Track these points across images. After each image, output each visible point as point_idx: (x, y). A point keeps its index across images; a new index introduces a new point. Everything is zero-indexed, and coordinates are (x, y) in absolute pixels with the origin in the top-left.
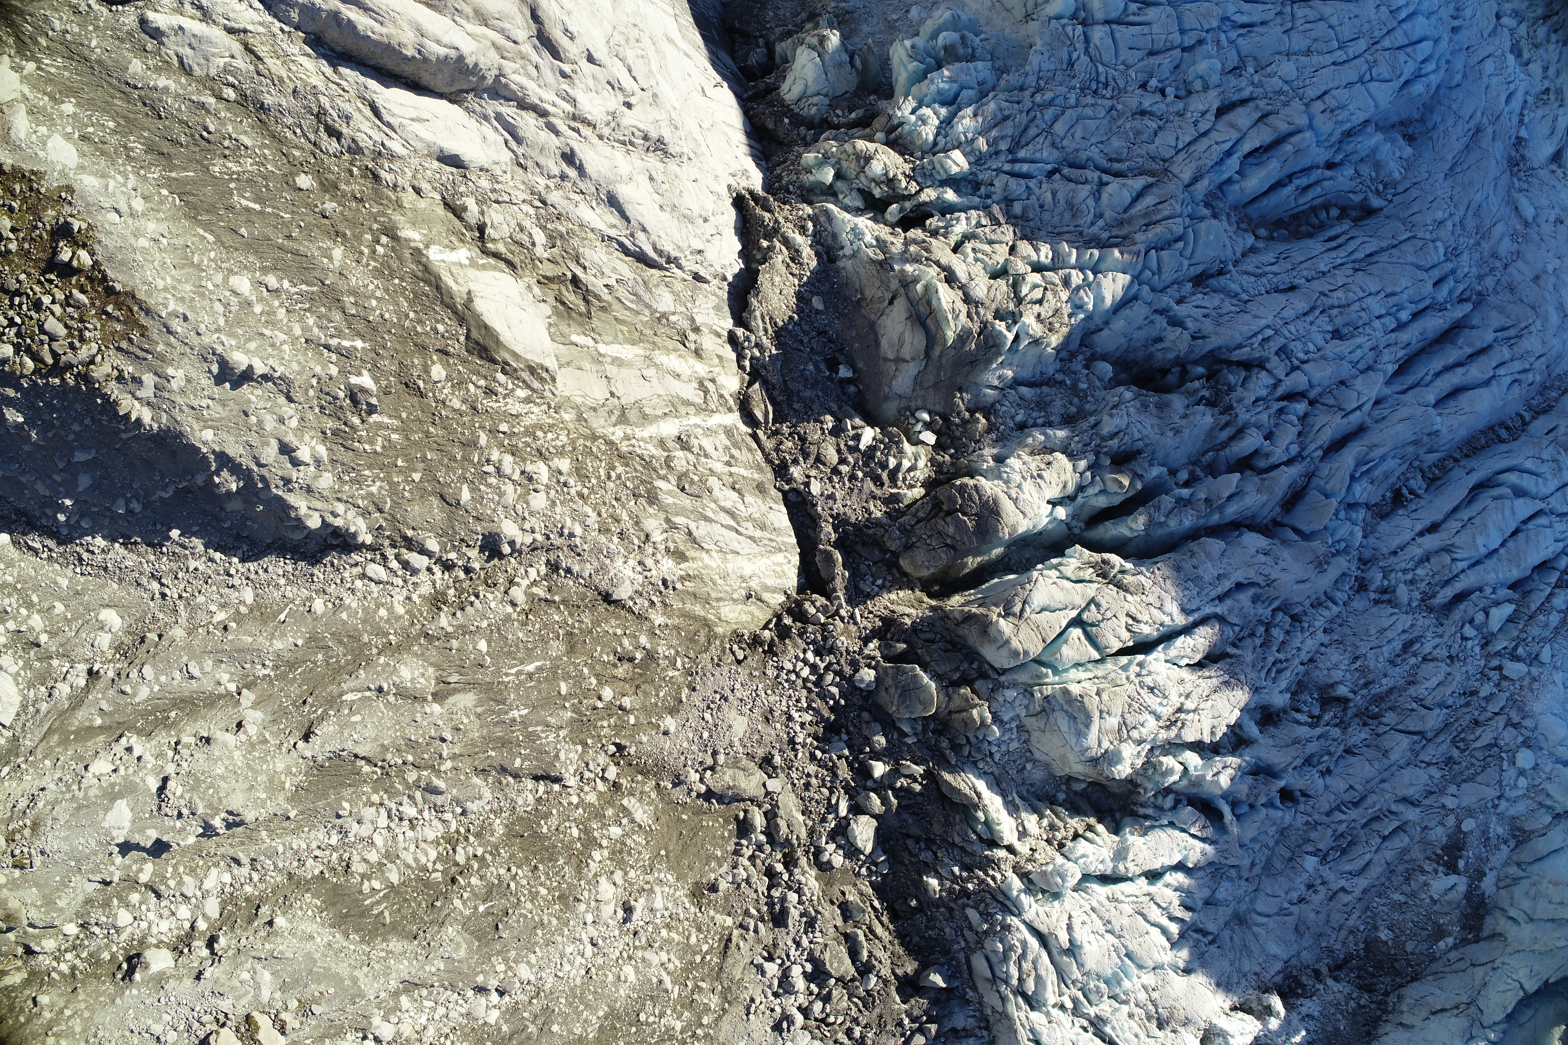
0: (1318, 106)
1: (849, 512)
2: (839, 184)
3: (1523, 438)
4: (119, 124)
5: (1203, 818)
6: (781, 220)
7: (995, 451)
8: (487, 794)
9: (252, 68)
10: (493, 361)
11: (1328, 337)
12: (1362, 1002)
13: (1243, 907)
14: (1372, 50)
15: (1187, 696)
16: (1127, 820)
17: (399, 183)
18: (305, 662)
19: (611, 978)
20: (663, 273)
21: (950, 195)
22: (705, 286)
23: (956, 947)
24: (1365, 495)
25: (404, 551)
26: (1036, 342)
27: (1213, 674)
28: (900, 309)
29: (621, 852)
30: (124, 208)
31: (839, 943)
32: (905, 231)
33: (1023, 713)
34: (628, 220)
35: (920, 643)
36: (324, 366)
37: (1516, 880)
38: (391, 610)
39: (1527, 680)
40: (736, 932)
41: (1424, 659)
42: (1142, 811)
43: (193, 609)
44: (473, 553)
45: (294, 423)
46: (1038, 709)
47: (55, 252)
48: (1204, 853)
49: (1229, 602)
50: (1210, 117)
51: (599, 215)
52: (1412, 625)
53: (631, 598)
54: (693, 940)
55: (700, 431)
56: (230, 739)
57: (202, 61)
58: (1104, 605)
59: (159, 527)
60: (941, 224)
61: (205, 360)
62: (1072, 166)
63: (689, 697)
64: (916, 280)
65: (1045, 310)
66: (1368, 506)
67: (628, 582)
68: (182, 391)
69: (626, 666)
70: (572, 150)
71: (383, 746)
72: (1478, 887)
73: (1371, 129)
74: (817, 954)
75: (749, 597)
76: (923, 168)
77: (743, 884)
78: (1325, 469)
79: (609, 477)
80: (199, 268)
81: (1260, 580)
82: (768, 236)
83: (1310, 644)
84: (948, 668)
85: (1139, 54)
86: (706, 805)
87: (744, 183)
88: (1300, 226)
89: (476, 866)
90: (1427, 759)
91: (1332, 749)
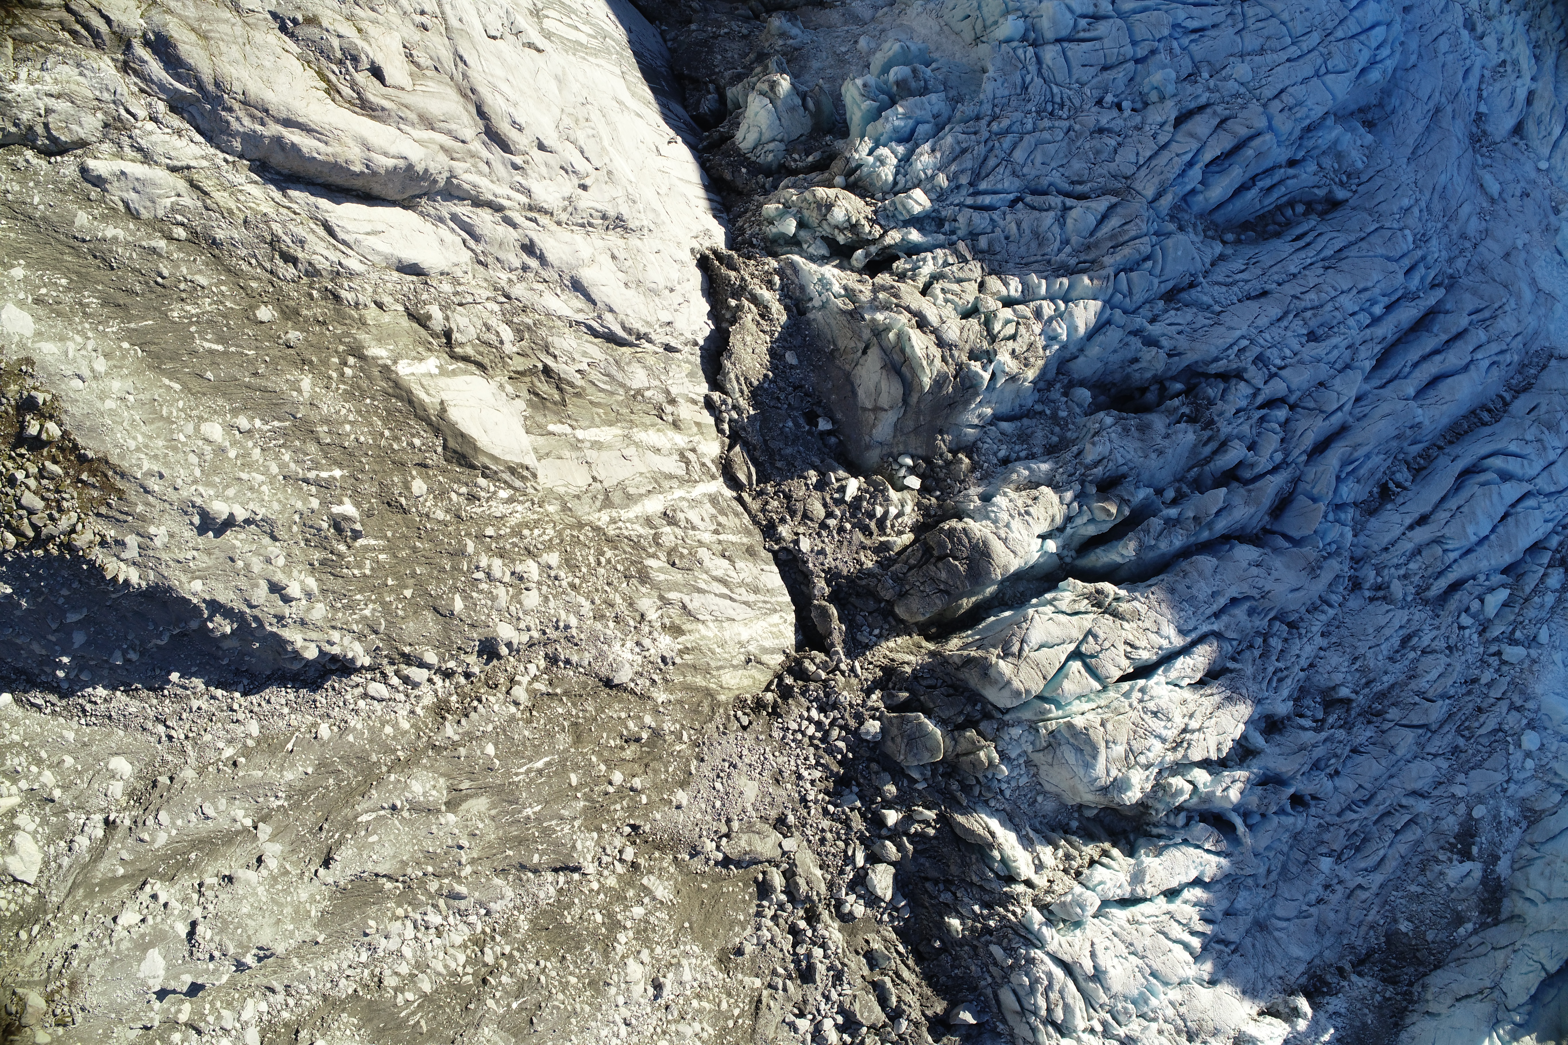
0: (1276, 105)
1: (841, 565)
2: (802, 234)
3: (1505, 419)
4: (71, 280)
5: (1216, 832)
6: (747, 277)
7: (980, 490)
8: (509, 893)
9: (199, 204)
10: (473, 467)
11: (1304, 340)
12: (1388, 995)
13: (1263, 914)
14: (1326, 43)
15: (1191, 716)
16: (1141, 841)
17: (361, 301)
18: (317, 788)
20: (633, 350)
21: (915, 236)
22: (677, 355)
23: (983, 983)
24: (1352, 495)
25: (403, 666)
26: (1013, 378)
27: (1215, 691)
28: (874, 359)
29: (645, 930)
30: (86, 373)
31: (868, 993)
32: (872, 277)
33: (1030, 749)
34: (594, 303)
35: (922, 690)
36: (305, 501)
37: (1530, 861)
38: (396, 726)
39: (1527, 663)
40: (765, 993)
41: (1423, 652)
42: (1155, 831)
43: (201, 749)
44: (472, 659)
45: (281, 561)
46: (1044, 744)
47: (23, 427)
48: (1219, 867)
49: (1225, 618)
50: (1169, 128)
51: (565, 302)
52: (1409, 620)
53: (632, 680)
54: (724, 1006)
55: (685, 504)
56: (251, 875)
57: (149, 204)
58: (1102, 635)
59: (158, 672)
60: (908, 266)
61: (186, 513)
62: (1035, 192)
63: (698, 768)
64: (888, 329)
65: (1019, 346)
66: (1355, 504)
67: (628, 666)
68: (166, 547)
69: (634, 747)
70: (531, 240)
71: (402, 861)
72: (1493, 871)
73: (1330, 121)
74: (847, 1006)
75: (749, 661)
76: (885, 209)
77: (768, 945)
78: (1310, 473)
79: (599, 563)
80: (169, 420)
81: (1255, 593)
82: (736, 295)
83: (1309, 650)
84: (952, 713)
85: (1092, 71)
86: (724, 871)
87: (707, 244)
88: (1267, 225)
89: (505, 964)
90: (1433, 751)
91: (1339, 751)
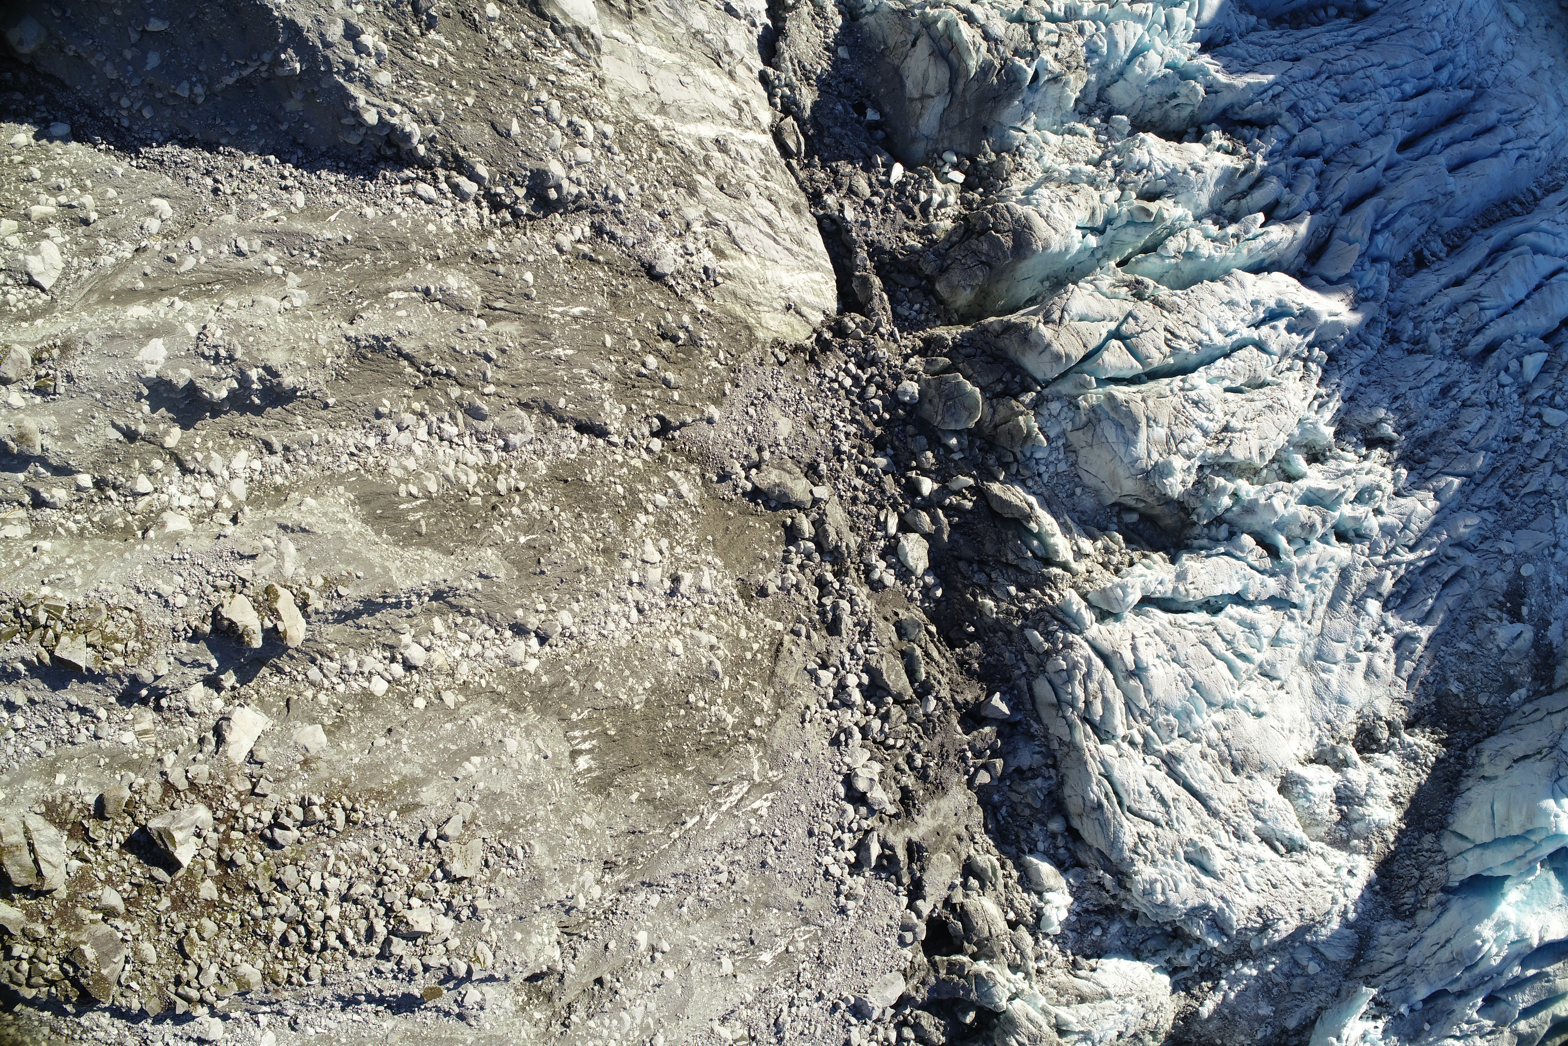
1: (883, 240)
3: (1537, 211)
5: (1260, 547)
7: (1023, 188)
8: (531, 428)
10: (544, 16)
12: (1442, 756)
13: (1310, 650)
15: (1232, 415)
16: (1183, 551)
18: (352, 260)
19: (657, 645)
22: (737, 20)
23: (1017, 672)
24: (1387, 245)
25: (454, 173)
26: (1056, 79)
27: (1256, 396)
28: (923, 47)
29: (667, 524)
31: (895, 658)
33: (1069, 427)
35: (962, 357)
38: (440, 228)
40: (787, 638)
41: (1464, 405)
42: (1196, 542)
43: (244, 205)
44: (521, 192)
45: (359, 7)
46: (1084, 419)
48: (1264, 586)
49: (1265, 329)
52: (1448, 369)
53: (673, 276)
54: (743, 635)
55: (737, 140)
56: (276, 304)
58: (1142, 318)
63: (732, 391)
64: (936, 20)
65: (1063, 52)
66: (1391, 261)
67: (670, 260)
69: (669, 343)
71: (427, 347)
72: (1544, 636)
74: (873, 663)
75: (788, 308)
77: (793, 591)
78: (1346, 220)
79: (651, 159)
81: (1294, 308)
83: (1350, 380)
84: (991, 379)
86: (752, 505)
89: (517, 499)
90: (1478, 502)
91: (1383, 485)
